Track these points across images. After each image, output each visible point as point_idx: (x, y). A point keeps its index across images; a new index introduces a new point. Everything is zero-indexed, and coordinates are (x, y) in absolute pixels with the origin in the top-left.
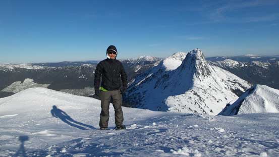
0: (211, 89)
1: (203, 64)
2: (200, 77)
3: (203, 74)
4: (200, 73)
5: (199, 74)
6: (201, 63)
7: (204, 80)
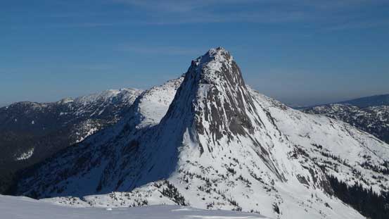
0: (231, 178)
1: (222, 97)
2: (203, 139)
3: (214, 129)
4: (206, 125)
5: (200, 128)
6: (212, 94)
7: (216, 149)
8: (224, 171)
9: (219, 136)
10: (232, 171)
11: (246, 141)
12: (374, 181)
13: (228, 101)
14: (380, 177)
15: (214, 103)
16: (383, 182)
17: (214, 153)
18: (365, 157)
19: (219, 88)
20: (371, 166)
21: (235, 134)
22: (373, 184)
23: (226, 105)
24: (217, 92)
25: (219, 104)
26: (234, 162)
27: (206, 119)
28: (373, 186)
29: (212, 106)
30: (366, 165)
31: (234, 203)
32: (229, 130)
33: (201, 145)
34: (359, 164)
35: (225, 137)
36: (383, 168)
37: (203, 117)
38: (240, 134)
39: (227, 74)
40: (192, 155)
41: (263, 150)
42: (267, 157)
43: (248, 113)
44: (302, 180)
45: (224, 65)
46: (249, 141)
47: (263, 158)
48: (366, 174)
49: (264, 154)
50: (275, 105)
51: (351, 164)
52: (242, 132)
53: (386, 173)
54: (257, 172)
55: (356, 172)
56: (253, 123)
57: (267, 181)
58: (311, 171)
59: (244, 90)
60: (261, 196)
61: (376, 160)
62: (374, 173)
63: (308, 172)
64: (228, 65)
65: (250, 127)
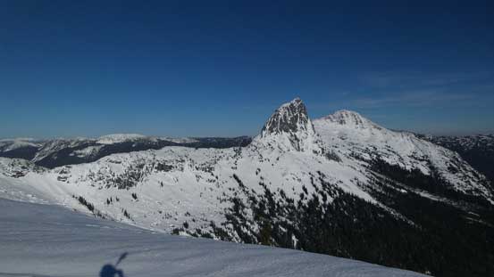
3: (271, 129)
10: (270, 145)
11: (286, 135)
12: (410, 163)
13: (283, 119)
14: (414, 162)
15: (275, 119)
16: (415, 165)
17: (266, 138)
18: (413, 153)
21: (281, 131)
22: (408, 165)
23: (281, 120)
24: (279, 114)
25: (277, 120)
26: (273, 142)
30: (412, 156)
32: (279, 130)
33: (262, 135)
34: (407, 155)
35: (275, 132)
37: (268, 125)
38: (285, 131)
39: (292, 108)
40: (258, 139)
41: (296, 139)
42: (296, 142)
43: (298, 124)
44: (315, 152)
45: (292, 105)
46: (289, 135)
47: (292, 142)
48: (407, 160)
49: (295, 140)
50: (375, 127)
51: (402, 156)
52: (287, 131)
53: (421, 160)
54: (282, 146)
55: (401, 159)
56: (299, 128)
57: (285, 149)
58: (323, 149)
59: (303, 115)
60: (275, 154)
61: (420, 154)
62: (413, 160)
63: (320, 150)
64: (296, 105)
65: (295, 129)
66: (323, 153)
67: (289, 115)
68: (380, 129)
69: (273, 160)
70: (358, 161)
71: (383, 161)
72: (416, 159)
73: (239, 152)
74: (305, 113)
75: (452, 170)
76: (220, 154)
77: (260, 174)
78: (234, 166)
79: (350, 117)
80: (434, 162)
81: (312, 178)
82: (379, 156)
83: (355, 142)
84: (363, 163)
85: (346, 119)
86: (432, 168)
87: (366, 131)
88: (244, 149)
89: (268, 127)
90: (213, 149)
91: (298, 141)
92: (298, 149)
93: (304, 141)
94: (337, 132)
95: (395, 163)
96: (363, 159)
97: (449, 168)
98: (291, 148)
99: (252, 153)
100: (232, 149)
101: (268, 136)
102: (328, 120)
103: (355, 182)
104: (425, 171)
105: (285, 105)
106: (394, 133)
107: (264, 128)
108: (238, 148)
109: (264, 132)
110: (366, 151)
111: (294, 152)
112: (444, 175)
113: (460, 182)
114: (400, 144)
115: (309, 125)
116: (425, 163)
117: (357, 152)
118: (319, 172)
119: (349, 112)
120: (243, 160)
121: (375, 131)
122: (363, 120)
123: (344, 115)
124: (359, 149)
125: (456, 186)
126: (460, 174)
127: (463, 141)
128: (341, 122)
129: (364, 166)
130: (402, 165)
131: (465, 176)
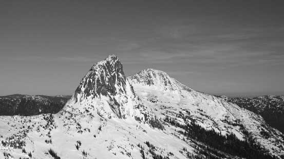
0: (85, 114)
1: (97, 77)
3: (87, 91)
6: (92, 75)
8: (83, 111)
9: (88, 95)
10: (87, 111)
11: (105, 99)
12: (224, 129)
13: (100, 79)
14: (229, 127)
15: (91, 80)
16: (229, 130)
17: (82, 103)
18: (226, 117)
19: (96, 73)
20: (228, 122)
21: (99, 94)
22: (223, 130)
23: (98, 81)
24: (95, 74)
25: (93, 80)
26: (90, 107)
27: (84, 87)
28: (222, 132)
29: (90, 81)
30: (225, 121)
31: (79, 125)
32: (96, 92)
33: (77, 99)
34: (221, 120)
35: (92, 96)
36: (234, 122)
37: (83, 86)
38: (103, 95)
39: (108, 66)
40: (71, 103)
41: (116, 103)
42: (116, 107)
43: (116, 86)
44: (138, 119)
45: (108, 62)
46: (108, 98)
47: (112, 107)
48: (222, 125)
49: (115, 105)
50: (185, 89)
51: (215, 120)
52: (105, 94)
53: (234, 125)
54: (102, 112)
55: (215, 124)
56: (117, 91)
57: (106, 116)
58: (145, 115)
59: (121, 75)
60: (96, 123)
61: (232, 119)
62: (227, 125)
63: (143, 116)
64: (112, 63)
65: (113, 92)
66: (146, 119)
67: (107, 75)
68: (190, 91)
69: (94, 130)
70: (174, 127)
71: (199, 127)
72: (229, 123)
73: (50, 121)
74: (123, 73)
75: (265, 135)
76: (28, 124)
77: (82, 148)
78: (48, 139)
79: (158, 77)
80: (247, 127)
81: (142, 152)
82: (194, 121)
83: (167, 105)
84: (179, 129)
85: (153, 78)
86: (246, 133)
87: (176, 92)
88: (56, 117)
89: (83, 89)
90: (18, 118)
91: (119, 105)
92: (120, 116)
93: (125, 105)
94: (146, 94)
95: (210, 129)
96: (178, 125)
97: (261, 133)
98: (112, 115)
99: (67, 121)
100: (41, 116)
101: (84, 101)
102: (135, 80)
103: (185, 153)
104: (240, 136)
105: (101, 63)
106: (204, 96)
107: (78, 90)
108: (48, 115)
109: (79, 96)
110: (180, 115)
111: (116, 119)
112: (258, 140)
113: (275, 147)
114: (212, 108)
115: (128, 88)
116: (238, 127)
117: (172, 117)
118: (148, 144)
119: (156, 72)
120: (57, 130)
121: (185, 93)
122: (172, 80)
123: (152, 75)
124: (173, 113)
125: (271, 151)
126: (273, 139)
127: (256, 102)
128: (149, 83)
129: (181, 132)
130: (217, 131)
131: (278, 141)
